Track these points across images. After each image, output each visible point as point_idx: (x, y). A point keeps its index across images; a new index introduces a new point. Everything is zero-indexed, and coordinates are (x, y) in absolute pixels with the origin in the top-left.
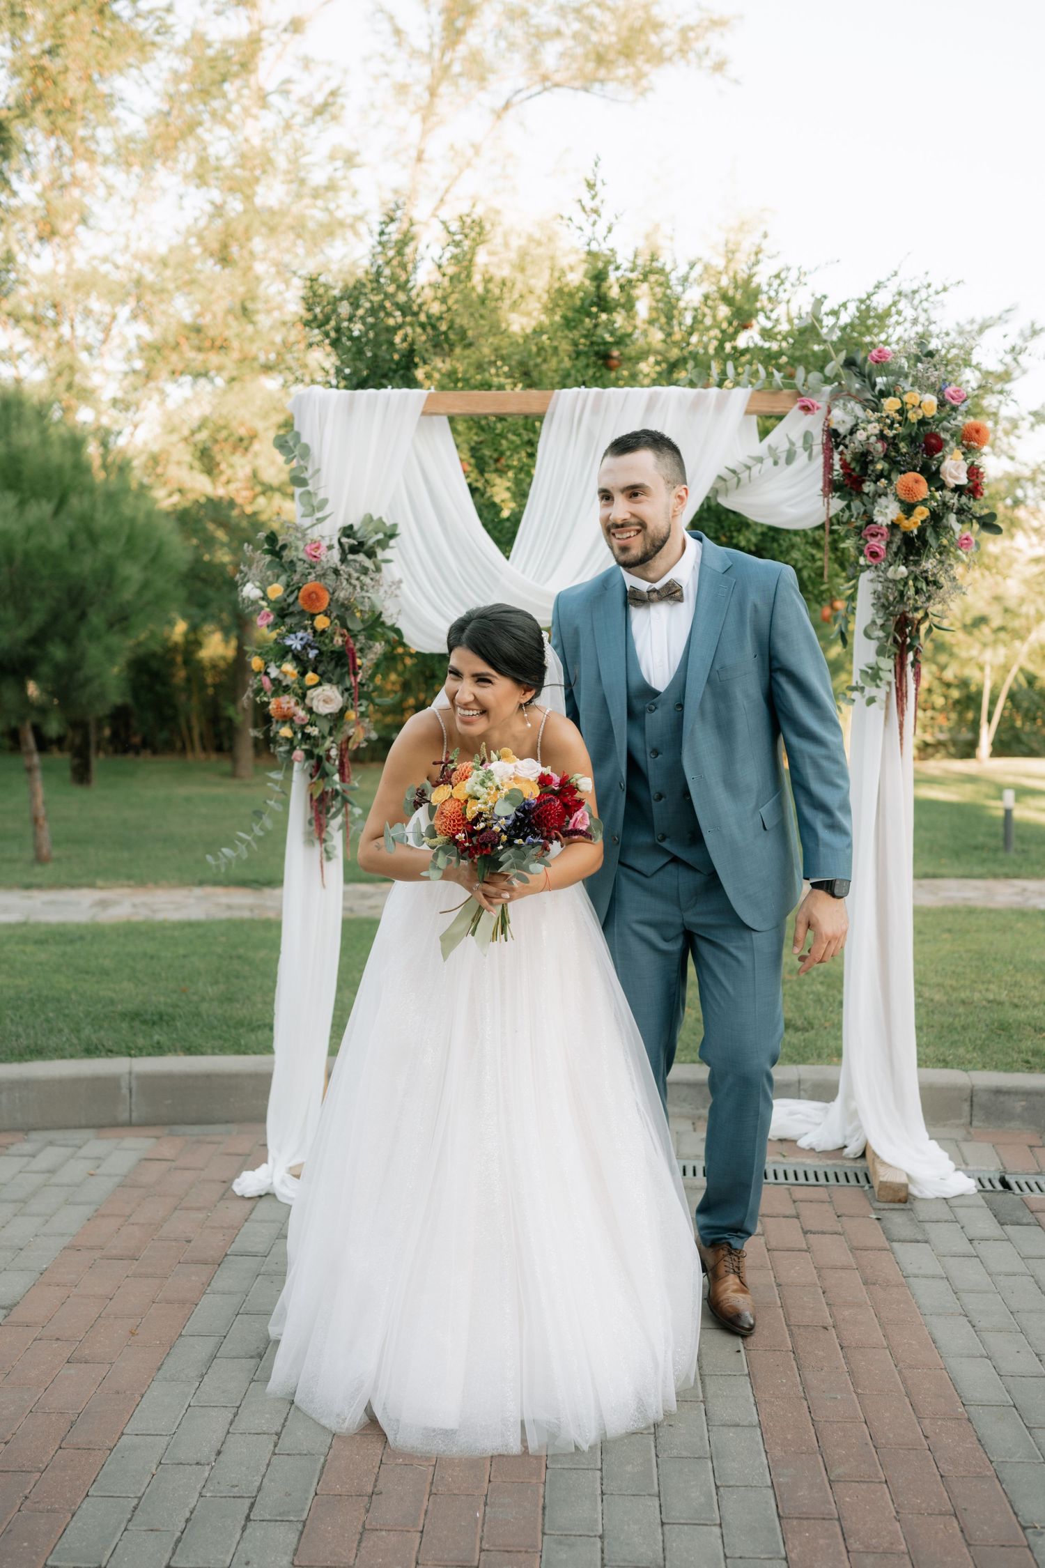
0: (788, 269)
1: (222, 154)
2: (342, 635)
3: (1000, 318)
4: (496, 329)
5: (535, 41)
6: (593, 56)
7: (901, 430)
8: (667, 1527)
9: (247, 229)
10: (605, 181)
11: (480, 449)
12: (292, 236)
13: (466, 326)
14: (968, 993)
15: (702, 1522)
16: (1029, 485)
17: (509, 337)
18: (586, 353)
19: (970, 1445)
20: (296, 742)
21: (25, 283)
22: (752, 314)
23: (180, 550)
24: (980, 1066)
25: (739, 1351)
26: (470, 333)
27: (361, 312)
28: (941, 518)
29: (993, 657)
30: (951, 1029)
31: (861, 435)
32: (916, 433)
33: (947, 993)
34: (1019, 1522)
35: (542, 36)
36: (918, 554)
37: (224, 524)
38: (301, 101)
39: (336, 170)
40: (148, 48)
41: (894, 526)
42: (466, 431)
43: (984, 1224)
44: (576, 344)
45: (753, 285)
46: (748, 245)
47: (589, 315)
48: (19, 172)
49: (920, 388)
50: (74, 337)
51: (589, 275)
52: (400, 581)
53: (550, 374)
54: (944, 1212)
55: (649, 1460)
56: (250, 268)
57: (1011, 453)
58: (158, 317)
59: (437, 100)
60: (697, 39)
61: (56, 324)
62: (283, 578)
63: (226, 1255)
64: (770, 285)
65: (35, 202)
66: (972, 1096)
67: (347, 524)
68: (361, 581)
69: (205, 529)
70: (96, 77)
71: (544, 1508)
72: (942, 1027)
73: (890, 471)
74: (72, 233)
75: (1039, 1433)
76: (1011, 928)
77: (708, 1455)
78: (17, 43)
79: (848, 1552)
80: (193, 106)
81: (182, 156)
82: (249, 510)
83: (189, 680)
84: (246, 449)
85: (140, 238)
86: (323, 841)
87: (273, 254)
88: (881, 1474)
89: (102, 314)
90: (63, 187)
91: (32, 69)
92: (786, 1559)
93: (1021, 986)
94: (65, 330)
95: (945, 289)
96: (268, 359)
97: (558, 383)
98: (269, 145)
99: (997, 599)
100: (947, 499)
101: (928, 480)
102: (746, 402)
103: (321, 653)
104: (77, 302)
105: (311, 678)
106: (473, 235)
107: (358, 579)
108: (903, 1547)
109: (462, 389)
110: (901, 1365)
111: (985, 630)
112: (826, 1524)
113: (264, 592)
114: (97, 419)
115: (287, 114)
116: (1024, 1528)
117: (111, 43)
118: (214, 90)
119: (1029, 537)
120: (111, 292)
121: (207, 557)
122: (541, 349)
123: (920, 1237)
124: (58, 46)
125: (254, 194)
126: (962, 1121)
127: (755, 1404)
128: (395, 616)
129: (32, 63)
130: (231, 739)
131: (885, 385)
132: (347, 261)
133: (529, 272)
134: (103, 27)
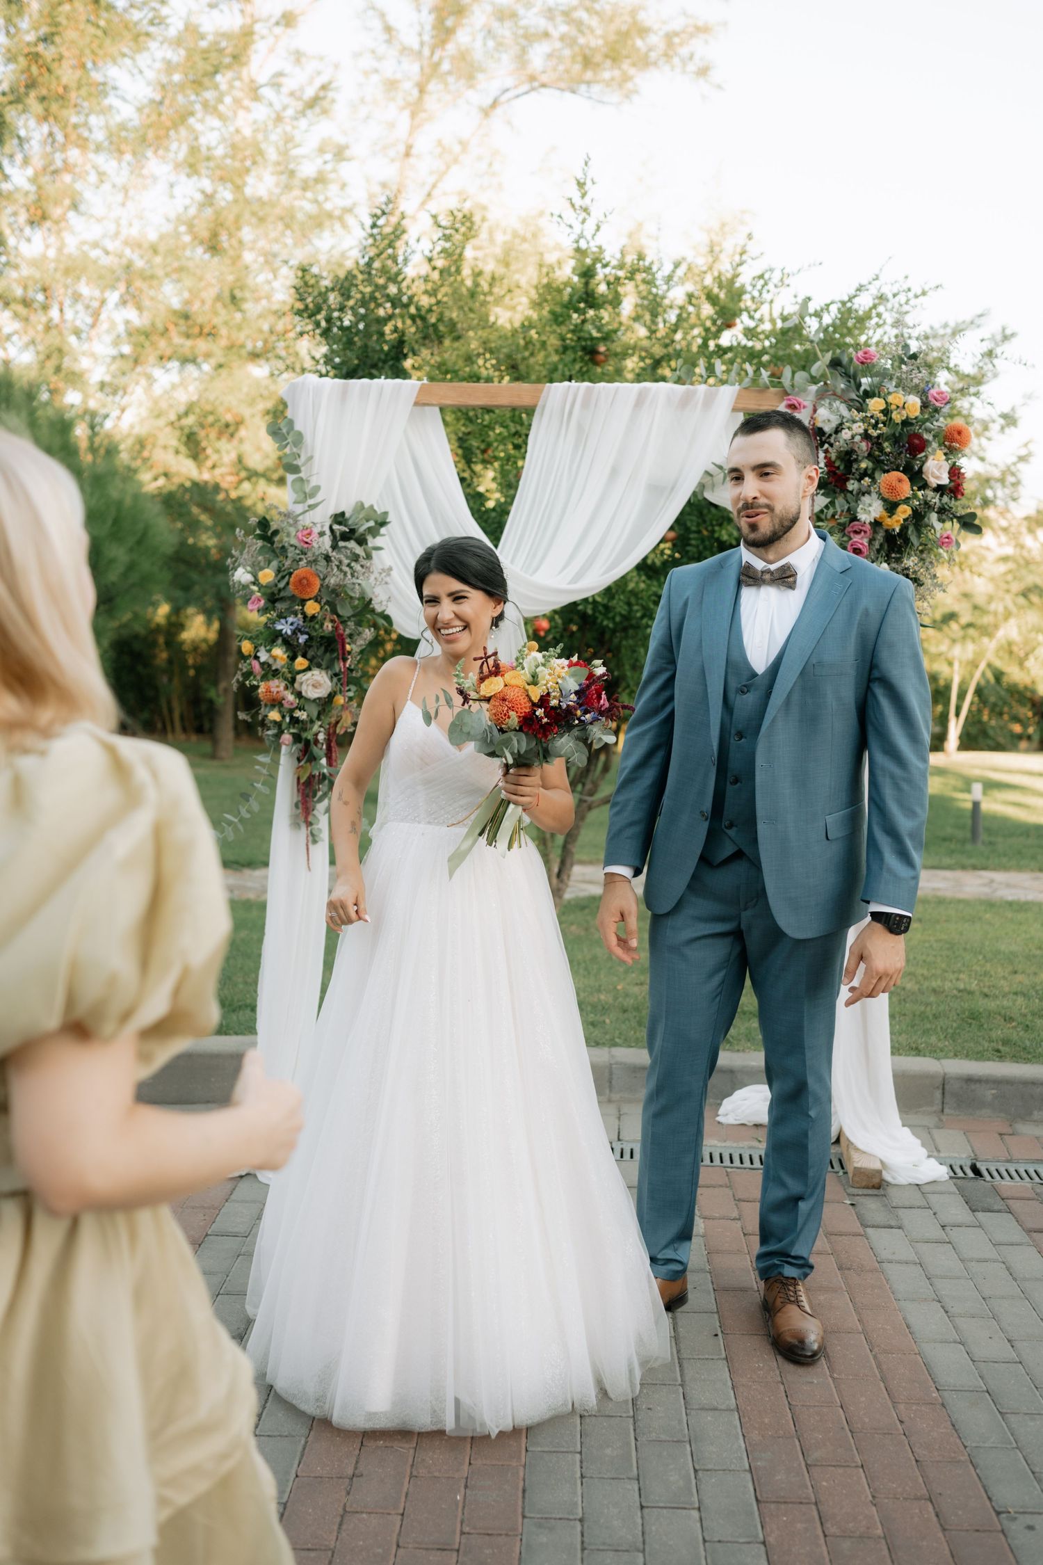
0: (772, 270)
1: (213, 144)
2: (332, 621)
3: (972, 323)
4: (484, 323)
5: (523, 42)
6: (579, 59)
7: (885, 430)
8: (646, 1511)
9: (238, 218)
10: (595, 180)
11: (466, 440)
12: (280, 226)
13: (456, 319)
14: (939, 982)
15: (681, 1505)
16: (998, 485)
17: (497, 330)
18: (573, 348)
19: (944, 1431)
20: (284, 726)
21: (16, 267)
22: (736, 313)
23: (166, 533)
24: (952, 1054)
25: (716, 1335)
26: (459, 326)
27: (351, 303)
28: (924, 517)
29: (962, 652)
30: (923, 1016)
31: (846, 435)
32: (900, 433)
33: (917, 983)
34: (993, 1507)
35: (530, 37)
36: (900, 552)
37: (208, 508)
38: (292, 94)
39: (325, 162)
40: (142, 38)
41: (877, 524)
42: (455, 422)
43: (956, 1210)
44: (563, 339)
45: (737, 285)
46: (729, 246)
47: (577, 310)
48: (11, 156)
49: (904, 389)
50: (63, 321)
51: (578, 272)
52: (390, 569)
53: (537, 368)
54: (917, 1199)
55: (628, 1444)
56: (239, 257)
57: (981, 454)
58: (147, 303)
59: (426, 97)
60: (681, 44)
61: (45, 308)
62: (275, 564)
63: (207, 1235)
64: (754, 286)
65: (27, 186)
66: (944, 1084)
67: (339, 511)
68: (351, 568)
69: (189, 513)
70: (89, 65)
71: (524, 1491)
72: (914, 1015)
73: (874, 470)
74: (63, 218)
75: (1012, 1418)
76: (980, 919)
77: (687, 1439)
78: (12, 30)
79: (825, 1536)
80: (185, 96)
81: (174, 146)
82: (234, 495)
83: (170, 661)
84: (232, 435)
85: (131, 225)
86: (309, 824)
87: (262, 243)
88: (858, 1459)
89: (91, 299)
90: (55, 172)
91: (27, 55)
92: (764, 1543)
93: (991, 976)
94: (54, 313)
95: (924, 293)
96: (255, 347)
97: (545, 377)
98: (260, 137)
99: (966, 595)
100: (929, 499)
101: (911, 479)
102: (734, 400)
103: (311, 638)
104: (66, 287)
105: (301, 662)
106: (463, 229)
107: (349, 565)
108: (879, 1532)
109: (451, 381)
110: (876, 1349)
111: (954, 626)
112: (803, 1507)
113: (255, 576)
114: (84, 401)
115: (278, 107)
116: (998, 1513)
117: (105, 33)
118: (206, 81)
119: (998, 537)
120: (100, 277)
121: (191, 541)
122: (529, 343)
123: (893, 1223)
124: (53, 34)
125: (245, 184)
126: (934, 1108)
127: (733, 1388)
128: (384, 603)
129: (26, 51)
130: (212, 721)
131: (870, 386)
132: (336, 253)
133: (513, 267)
134: (98, 16)
